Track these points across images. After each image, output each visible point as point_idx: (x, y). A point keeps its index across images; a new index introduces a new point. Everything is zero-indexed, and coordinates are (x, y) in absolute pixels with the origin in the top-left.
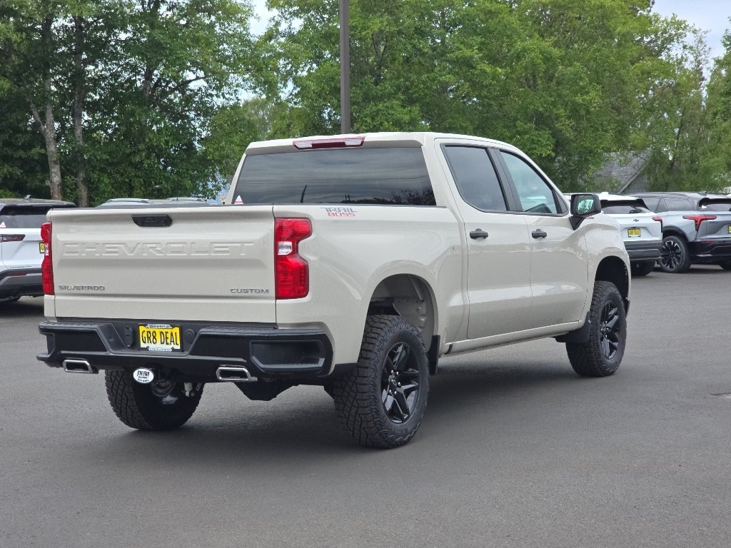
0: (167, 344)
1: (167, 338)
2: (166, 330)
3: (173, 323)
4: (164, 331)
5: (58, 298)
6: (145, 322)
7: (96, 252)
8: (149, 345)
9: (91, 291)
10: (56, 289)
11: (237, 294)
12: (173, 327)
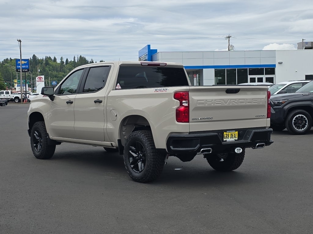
0: (233, 138)
1: (233, 136)
2: (233, 133)
3: (236, 130)
4: (232, 133)
5: (190, 124)
6: (226, 131)
7: (212, 104)
8: (227, 139)
9: (204, 120)
10: (190, 120)
11: (257, 117)
12: (236, 131)
